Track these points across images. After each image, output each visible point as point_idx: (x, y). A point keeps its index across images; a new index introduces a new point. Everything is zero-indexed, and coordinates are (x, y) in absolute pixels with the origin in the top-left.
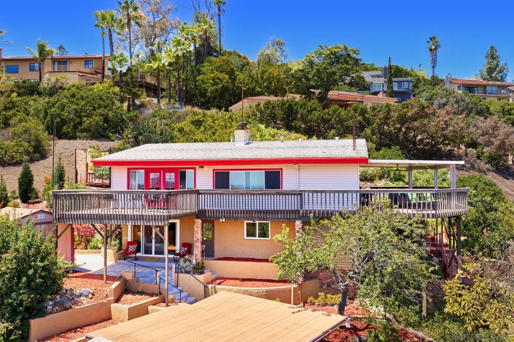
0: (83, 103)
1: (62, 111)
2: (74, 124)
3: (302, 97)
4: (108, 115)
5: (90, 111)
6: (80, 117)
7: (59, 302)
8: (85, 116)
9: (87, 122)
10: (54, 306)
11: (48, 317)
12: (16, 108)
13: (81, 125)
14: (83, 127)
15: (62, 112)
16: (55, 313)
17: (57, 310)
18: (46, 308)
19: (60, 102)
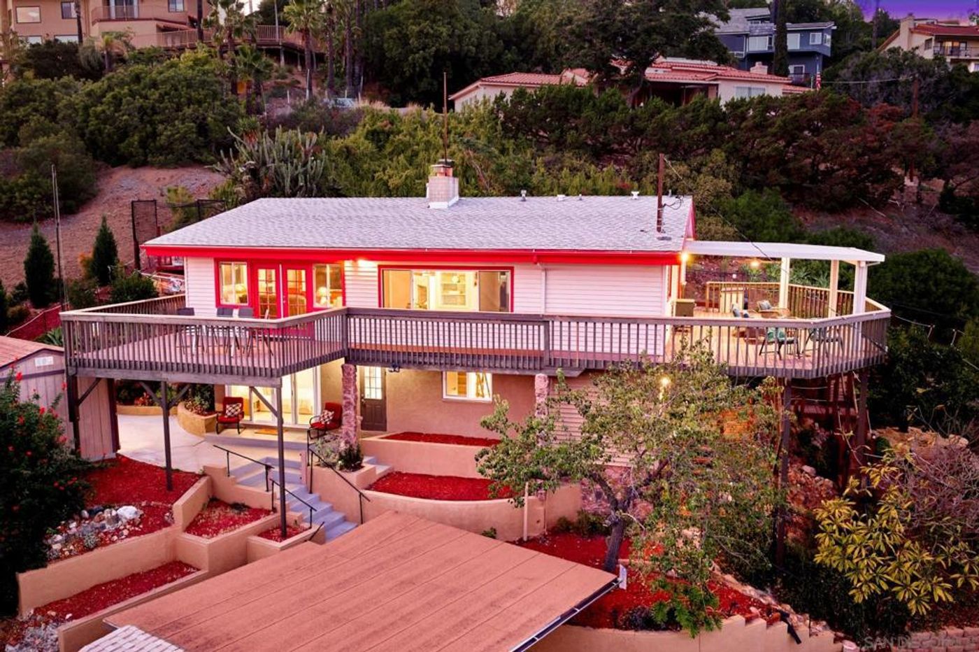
0: (156, 95)
1: (116, 111)
2: (141, 137)
3: (592, 76)
4: (205, 119)
5: (171, 113)
6: (152, 123)
7: (74, 535)
8: (162, 122)
9: (165, 132)
10: (66, 542)
11: (51, 567)
12: (32, 103)
13: (154, 141)
14: (158, 144)
15: (116, 115)
16: (66, 557)
17: (70, 551)
18: (50, 547)
19: (112, 93)
